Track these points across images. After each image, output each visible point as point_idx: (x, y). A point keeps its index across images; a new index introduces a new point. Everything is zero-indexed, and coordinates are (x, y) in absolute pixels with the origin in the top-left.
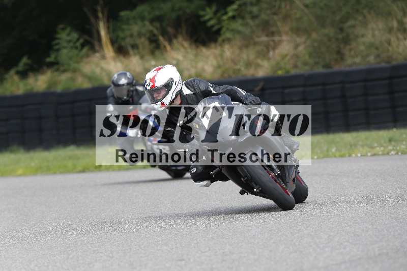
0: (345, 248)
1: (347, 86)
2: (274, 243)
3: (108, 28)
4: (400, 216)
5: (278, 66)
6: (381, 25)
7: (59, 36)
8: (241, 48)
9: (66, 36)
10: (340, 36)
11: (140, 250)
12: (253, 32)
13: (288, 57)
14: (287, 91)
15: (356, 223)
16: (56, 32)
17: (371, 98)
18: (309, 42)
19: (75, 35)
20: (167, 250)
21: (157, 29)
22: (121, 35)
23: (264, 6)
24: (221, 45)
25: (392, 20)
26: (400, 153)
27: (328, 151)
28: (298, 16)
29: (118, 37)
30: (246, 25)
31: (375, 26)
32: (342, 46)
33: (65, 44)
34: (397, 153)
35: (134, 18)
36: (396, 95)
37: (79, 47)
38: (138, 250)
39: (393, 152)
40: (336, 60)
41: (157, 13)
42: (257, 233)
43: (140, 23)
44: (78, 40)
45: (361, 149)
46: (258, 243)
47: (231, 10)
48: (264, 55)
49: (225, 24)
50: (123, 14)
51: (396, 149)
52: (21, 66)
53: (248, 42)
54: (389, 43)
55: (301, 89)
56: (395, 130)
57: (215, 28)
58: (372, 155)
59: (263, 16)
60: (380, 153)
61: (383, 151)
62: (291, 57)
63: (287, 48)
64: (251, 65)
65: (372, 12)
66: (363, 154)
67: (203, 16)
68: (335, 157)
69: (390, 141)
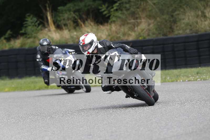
0: (174, 129)
1: (175, 45)
2: (138, 126)
3: (52, 15)
4: (203, 112)
5: (139, 35)
6: (193, 13)
7: (27, 19)
8: (120, 26)
9: (30, 20)
10: (172, 19)
11: (69, 130)
12: (127, 17)
13: (145, 30)
14: (144, 48)
15: (180, 116)
16: (25, 17)
17: (187, 51)
18: (155, 23)
19: (35, 19)
20: (82, 130)
21: (77, 16)
22: (59, 19)
23: (132, 4)
24: (110, 24)
25: (199, 11)
26: (202, 80)
27: (165, 78)
28: (150, 9)
29: (57, 20)
30: (123, 14)
31: (190, 14)
32: (173, 24)
33: (30, 24)
34: (201, 80)
35: (65, 10)
36: (201, 50)
37: (37, 25)
38: (68, 130)
39: (199, 79)
40: (169, 32)
41: (77, 8)
42: (129, 121)
43: (68, 13)
44: (37, 21)
45: (182, 78)
46: (129, 126)
47: (116, 6)
48: (132, 29)
49: (112, 13)
50: (59, 8)
51: (201, 78)
52: (7, 35)
53: (124, 23)
54: (197, 23)
55: (152, 47)
56: (200, 68)
57: (107, 15)
58: (188, 81)
59: (132, 9)
60: (192, 80)
61: (194, 79)
62: (147, 30)
63: (144, 25)
64: (125, 35)
65: (188, 7)
66: (183, 80)
67: (101, 9)
68: (169, 82)
69: (198, 73)
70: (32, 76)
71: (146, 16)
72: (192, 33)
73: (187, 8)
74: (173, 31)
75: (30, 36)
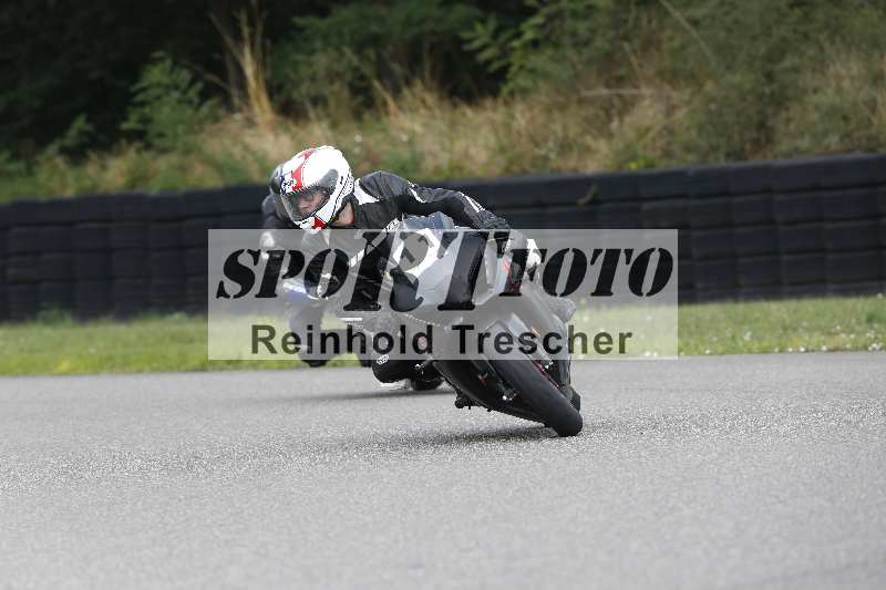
1: (778, 198)
5: (629, 153)
6: (855, 67)
8: (549, 111)
9: (163, 76)
10: (767, 90)
12: (577, 77)
13: (653, 133)
17: (828, 226)
18: (697, 102)
19: (184, 75)
21: (370, 63)
22: (291, 74)
23: (602, 19)
24: (507, 103)
28: (677, 44)
29: (284, 79)
30: (561, 60)
31: (843, 71)
32: (770, 111)
34: (883, 348)
37: (196, 100)
39: (875, 345)
40: (756, 142)
41: (374, 28)
44: (191, 84)
45: (806, 336)
47: (530, 28)
48: (599, 126)
49: (516, 57)
51: (884, 338)
52: (72, 137)
53: (566, 99)
54: (873, 108)
56: (880, 296)
57: (495, 66)
58: (830, 351)
59: (600, 43)
60: (848, 346)
61: (854, 341)
62: (660, 134)
63: (650, 113)
64: (571, 149)
65: (838, 39)
66: (810, 348)
67: (470, 41)
68: (750, 352)
69: (870, 320)
70: (171, 313)
71: (661, 73)
72: (849, 151)
73: (833, 43)
74: (769, 140)
75: (166, 143)
